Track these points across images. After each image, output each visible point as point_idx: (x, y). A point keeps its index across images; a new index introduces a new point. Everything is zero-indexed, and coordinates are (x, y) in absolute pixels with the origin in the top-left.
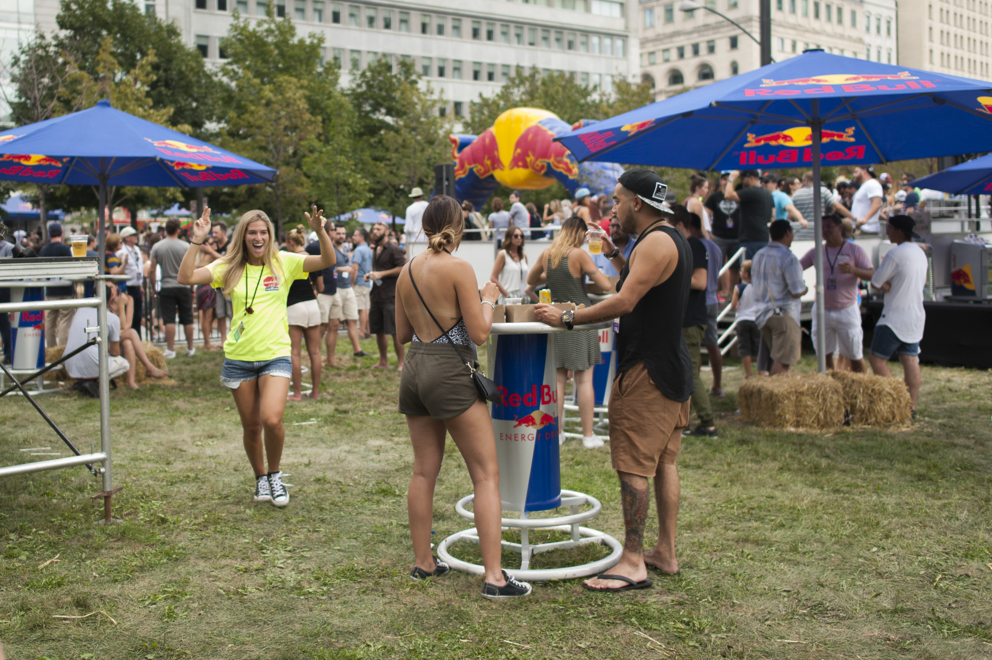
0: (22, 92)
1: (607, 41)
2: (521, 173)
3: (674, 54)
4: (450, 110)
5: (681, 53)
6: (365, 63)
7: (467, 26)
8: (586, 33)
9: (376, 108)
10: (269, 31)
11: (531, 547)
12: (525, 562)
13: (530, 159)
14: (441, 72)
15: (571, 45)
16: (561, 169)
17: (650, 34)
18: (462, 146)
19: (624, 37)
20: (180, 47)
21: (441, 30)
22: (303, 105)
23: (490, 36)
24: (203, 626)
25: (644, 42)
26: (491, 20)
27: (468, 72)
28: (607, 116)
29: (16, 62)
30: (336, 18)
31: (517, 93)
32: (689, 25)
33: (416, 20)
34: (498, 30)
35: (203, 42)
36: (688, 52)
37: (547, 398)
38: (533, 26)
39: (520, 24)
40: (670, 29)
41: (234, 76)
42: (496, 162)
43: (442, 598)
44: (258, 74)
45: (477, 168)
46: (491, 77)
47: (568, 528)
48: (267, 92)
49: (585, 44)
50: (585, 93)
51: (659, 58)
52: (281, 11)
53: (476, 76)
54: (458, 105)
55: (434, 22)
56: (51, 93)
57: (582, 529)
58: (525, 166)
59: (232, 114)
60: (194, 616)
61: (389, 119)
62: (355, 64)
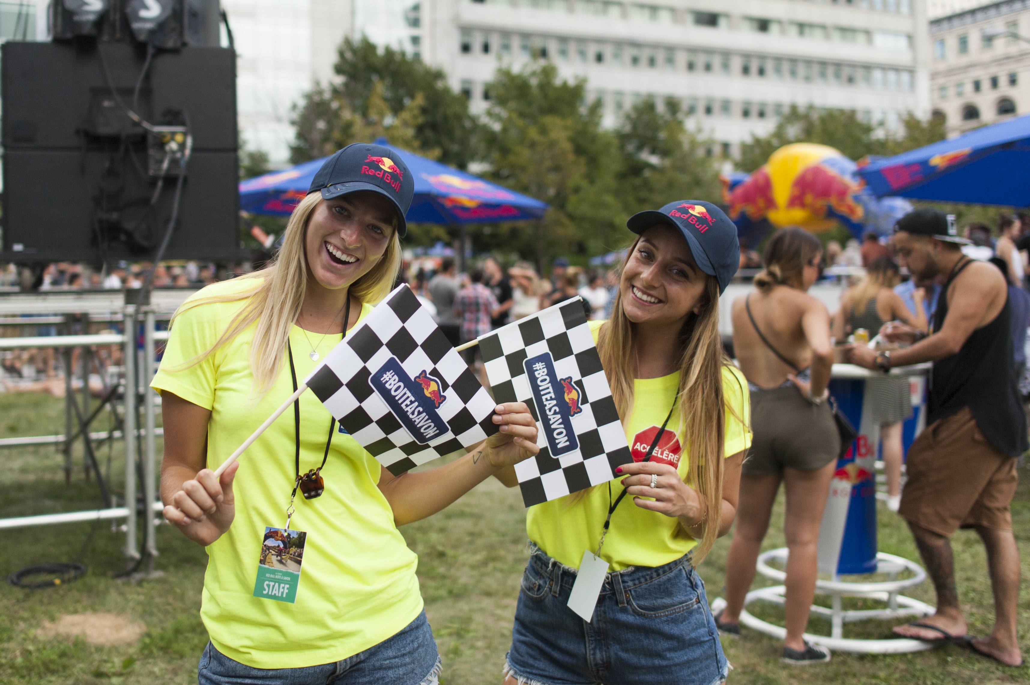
0: (300, 135)
1: (892, 76)
2: (798, 214)
3: (969, 88)
4: (717, 150)
5: (977, 86)
6: (628, 104)
7: (736, 63)
8: (868, 67)
9: (640, 148)
10: (534, 74)
11: (843, 614)
12: (837, 630)
13: (809, 199)
14: (708, 110)
15: (851, 80)
16: (843, 210)
17: (941, 66)
18: (733, 186)
19: (911, 71)
20: (447, 91)
21: (708, 68)
22: (566, 146)
23: (761, 72)
24: (489, 666)
25: (934, 76)
26: (762, 57)
27: (737, 110)
28: (894, 153)
29: (294, 107)
30: (599, 58)
31: (793, 131)
32: (987, 56)
33: (682, 58)
34: (769, 66)
35: (467, 86)
36: (986, 85)
37: (863, 450)
38: (809, 62)
39: (793, 61)
40: (964, 60)
41: (498, 118)
42: (771, 203)
43: (745, 661)
44: (522, 115)
45: (750, 210)
46: (762, 114)
47: (884, 596)
48: (533, 133)
49: (868, 80)
50: (868, 129)
51: (952, 92)
52: (544, 53)
53: (746, 113)
54: (726, 146)
55: (701, 60)
56: (326, 137)
57: (901, 599)
58: (803, 205)
59: (495, 155)
60: (479, 656)
61: (654, 160)
62: (619, 106)
